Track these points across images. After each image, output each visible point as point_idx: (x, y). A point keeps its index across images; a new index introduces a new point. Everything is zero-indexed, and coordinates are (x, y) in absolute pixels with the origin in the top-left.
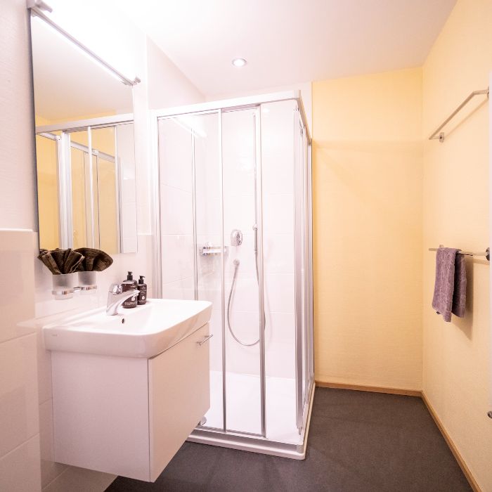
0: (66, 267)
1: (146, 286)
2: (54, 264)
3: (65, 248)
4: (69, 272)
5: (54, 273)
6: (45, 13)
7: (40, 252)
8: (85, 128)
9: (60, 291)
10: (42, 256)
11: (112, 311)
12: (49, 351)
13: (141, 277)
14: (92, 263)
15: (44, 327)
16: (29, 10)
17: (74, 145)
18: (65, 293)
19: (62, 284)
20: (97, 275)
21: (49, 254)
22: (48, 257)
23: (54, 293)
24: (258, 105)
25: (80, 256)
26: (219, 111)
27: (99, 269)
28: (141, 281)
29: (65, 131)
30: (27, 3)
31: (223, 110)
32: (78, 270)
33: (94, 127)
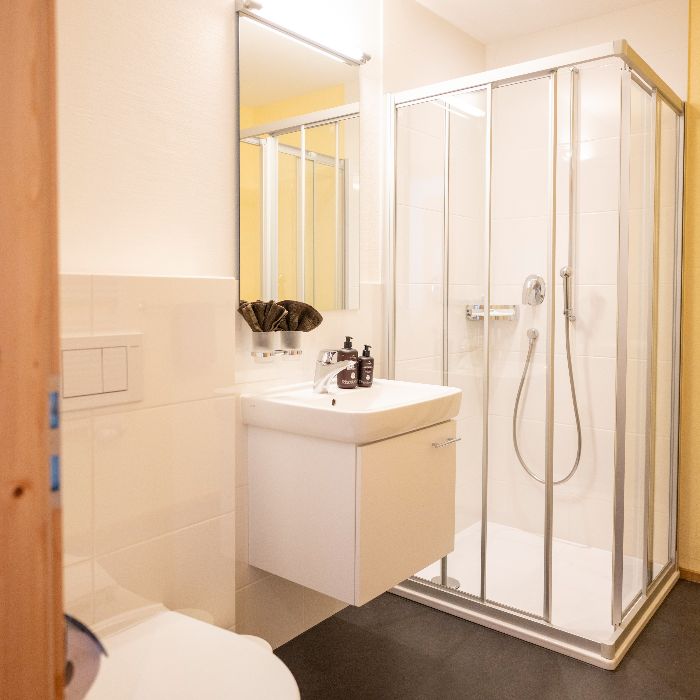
0: (268, 324)
1: (372, 361)
2: (254, 318)
3: (266, 300)
4: (269, 330)
5: (254, 330)
6: (253, 11)
7: (240, 304)
8: (297, 128)
9: (260, 352)
10: (242, 308)
11: (320, 388)
12: (246, 425)
13: (366, 347)
14: (296, 320)
15: (243, 395)
16: (238, 12)
17: (283, 149)
18: (265, 355)
19: (262, 343)
20: (303, 337)
21: (249, 306)
22: (248, 310)
23: (253, 354)
24: (553, 71)
25: (282, 311)
26: (489, 87)
27: (305, 330)
28: (366, 353)
29: (272, 134)
30: (236, 4)
31: (495, 85)
32: (280, 328)
33: (309, 126)
